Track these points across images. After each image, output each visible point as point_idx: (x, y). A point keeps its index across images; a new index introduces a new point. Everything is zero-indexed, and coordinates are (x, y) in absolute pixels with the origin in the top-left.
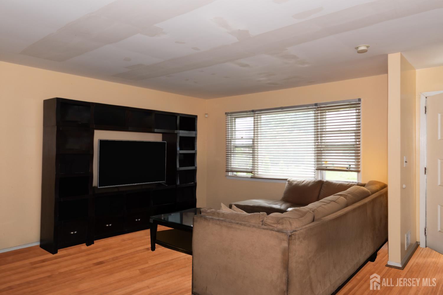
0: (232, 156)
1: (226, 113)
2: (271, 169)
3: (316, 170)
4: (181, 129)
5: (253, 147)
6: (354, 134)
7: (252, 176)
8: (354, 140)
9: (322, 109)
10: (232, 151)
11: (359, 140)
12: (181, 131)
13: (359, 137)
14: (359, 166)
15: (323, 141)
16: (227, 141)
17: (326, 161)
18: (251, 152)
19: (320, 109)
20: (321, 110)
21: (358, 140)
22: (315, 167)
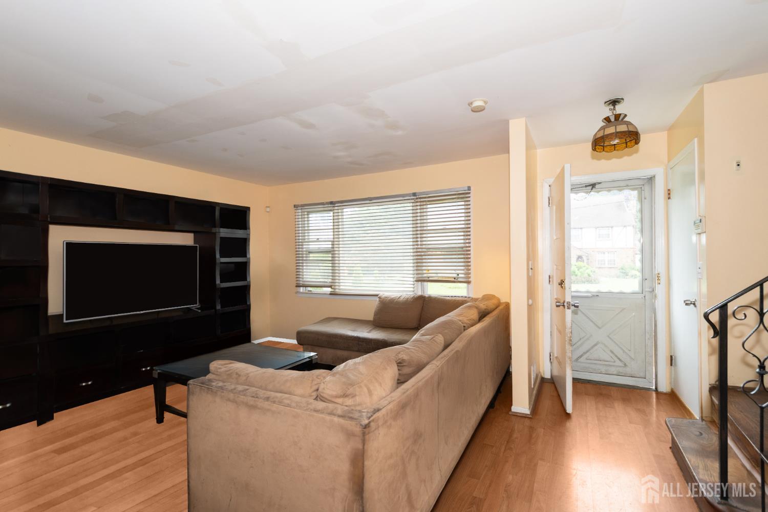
0: (305, 264)
1: (295, 206)
2: (363, 278)
3: (415, 282)
4: (222, 227)
5: (332, 253)
6: (462, 234)
7: (331, 292)
8: (462, 241)
9: (422, 200)
10: (305, 258)
11: (469, 241)
12: (222, 230)
13: (469, 237)
14: (469, 276)
15: (424, 243)
16: (297, 244)
17: (428, 270)
18: (330, 259)
19: (419, 200)
20: (421, 202)
21: (467, 241)
22: (414, 278)
